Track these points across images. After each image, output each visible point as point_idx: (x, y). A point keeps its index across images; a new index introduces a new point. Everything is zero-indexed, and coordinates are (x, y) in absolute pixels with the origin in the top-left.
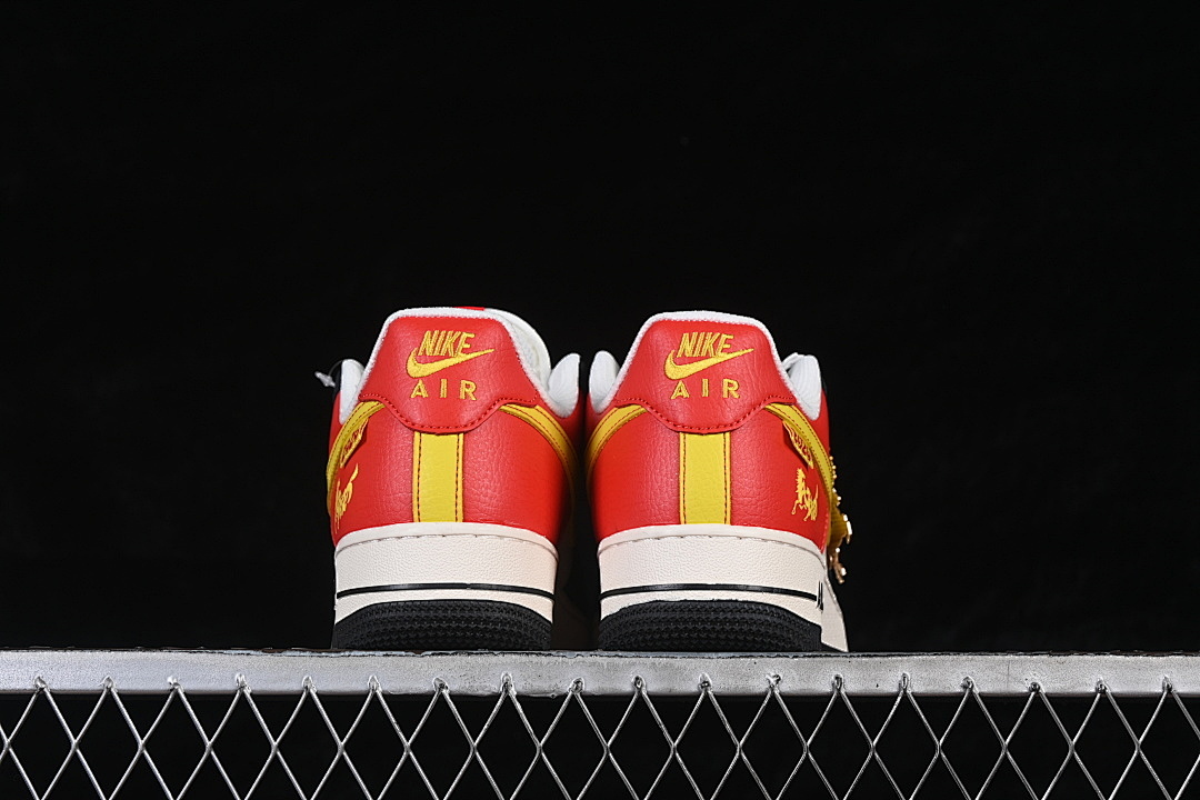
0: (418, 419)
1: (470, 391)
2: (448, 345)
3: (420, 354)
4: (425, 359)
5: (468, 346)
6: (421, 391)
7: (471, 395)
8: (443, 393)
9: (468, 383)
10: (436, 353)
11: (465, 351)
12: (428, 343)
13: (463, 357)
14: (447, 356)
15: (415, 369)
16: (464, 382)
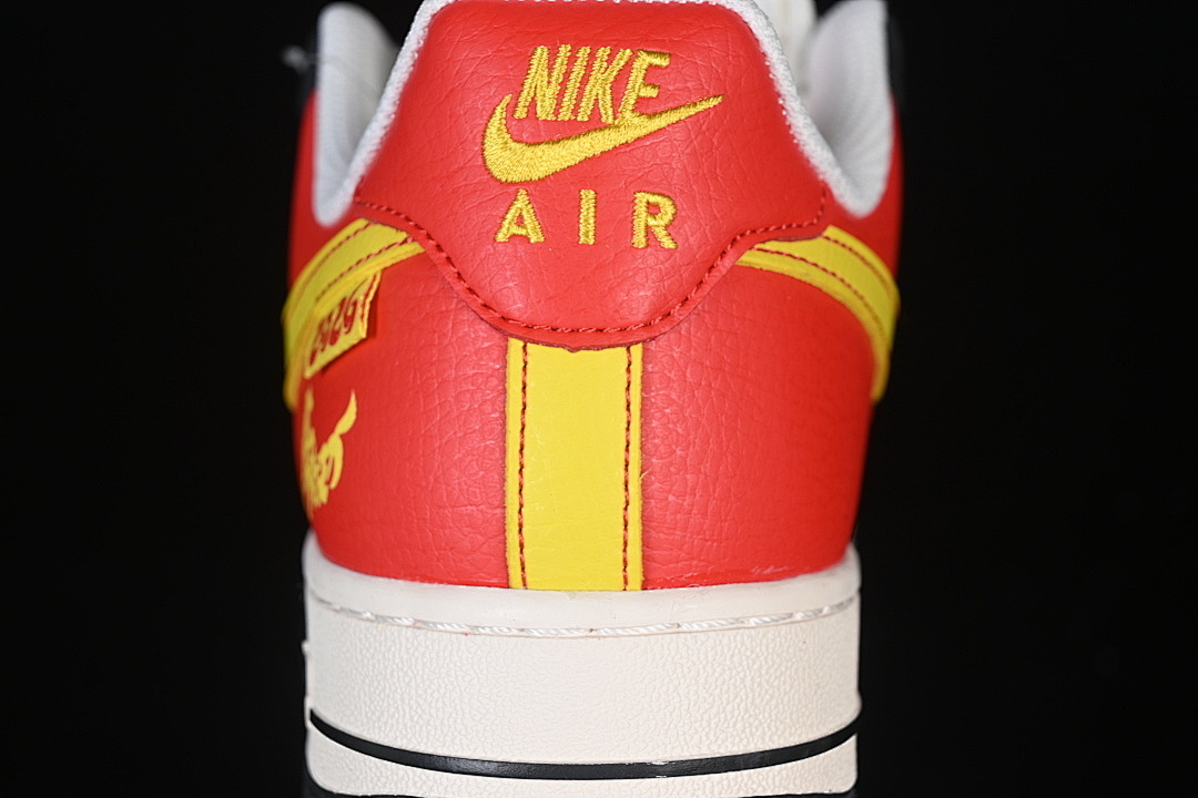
0: (516, 306)
1: (659, 223)
2: (599, 87)
3: (521, 113)
4: (532, 132)
5: (651, 92)
6: (521, 222)
7: (661, 233)
8: (587, 232)
9: (654, 199)
10: (565, 115)
11: (643, 106)
12: (542, 81)
13: (636, 127)
14: (595, 124)
15: (507, 158)
16: (642, 198)
